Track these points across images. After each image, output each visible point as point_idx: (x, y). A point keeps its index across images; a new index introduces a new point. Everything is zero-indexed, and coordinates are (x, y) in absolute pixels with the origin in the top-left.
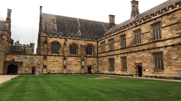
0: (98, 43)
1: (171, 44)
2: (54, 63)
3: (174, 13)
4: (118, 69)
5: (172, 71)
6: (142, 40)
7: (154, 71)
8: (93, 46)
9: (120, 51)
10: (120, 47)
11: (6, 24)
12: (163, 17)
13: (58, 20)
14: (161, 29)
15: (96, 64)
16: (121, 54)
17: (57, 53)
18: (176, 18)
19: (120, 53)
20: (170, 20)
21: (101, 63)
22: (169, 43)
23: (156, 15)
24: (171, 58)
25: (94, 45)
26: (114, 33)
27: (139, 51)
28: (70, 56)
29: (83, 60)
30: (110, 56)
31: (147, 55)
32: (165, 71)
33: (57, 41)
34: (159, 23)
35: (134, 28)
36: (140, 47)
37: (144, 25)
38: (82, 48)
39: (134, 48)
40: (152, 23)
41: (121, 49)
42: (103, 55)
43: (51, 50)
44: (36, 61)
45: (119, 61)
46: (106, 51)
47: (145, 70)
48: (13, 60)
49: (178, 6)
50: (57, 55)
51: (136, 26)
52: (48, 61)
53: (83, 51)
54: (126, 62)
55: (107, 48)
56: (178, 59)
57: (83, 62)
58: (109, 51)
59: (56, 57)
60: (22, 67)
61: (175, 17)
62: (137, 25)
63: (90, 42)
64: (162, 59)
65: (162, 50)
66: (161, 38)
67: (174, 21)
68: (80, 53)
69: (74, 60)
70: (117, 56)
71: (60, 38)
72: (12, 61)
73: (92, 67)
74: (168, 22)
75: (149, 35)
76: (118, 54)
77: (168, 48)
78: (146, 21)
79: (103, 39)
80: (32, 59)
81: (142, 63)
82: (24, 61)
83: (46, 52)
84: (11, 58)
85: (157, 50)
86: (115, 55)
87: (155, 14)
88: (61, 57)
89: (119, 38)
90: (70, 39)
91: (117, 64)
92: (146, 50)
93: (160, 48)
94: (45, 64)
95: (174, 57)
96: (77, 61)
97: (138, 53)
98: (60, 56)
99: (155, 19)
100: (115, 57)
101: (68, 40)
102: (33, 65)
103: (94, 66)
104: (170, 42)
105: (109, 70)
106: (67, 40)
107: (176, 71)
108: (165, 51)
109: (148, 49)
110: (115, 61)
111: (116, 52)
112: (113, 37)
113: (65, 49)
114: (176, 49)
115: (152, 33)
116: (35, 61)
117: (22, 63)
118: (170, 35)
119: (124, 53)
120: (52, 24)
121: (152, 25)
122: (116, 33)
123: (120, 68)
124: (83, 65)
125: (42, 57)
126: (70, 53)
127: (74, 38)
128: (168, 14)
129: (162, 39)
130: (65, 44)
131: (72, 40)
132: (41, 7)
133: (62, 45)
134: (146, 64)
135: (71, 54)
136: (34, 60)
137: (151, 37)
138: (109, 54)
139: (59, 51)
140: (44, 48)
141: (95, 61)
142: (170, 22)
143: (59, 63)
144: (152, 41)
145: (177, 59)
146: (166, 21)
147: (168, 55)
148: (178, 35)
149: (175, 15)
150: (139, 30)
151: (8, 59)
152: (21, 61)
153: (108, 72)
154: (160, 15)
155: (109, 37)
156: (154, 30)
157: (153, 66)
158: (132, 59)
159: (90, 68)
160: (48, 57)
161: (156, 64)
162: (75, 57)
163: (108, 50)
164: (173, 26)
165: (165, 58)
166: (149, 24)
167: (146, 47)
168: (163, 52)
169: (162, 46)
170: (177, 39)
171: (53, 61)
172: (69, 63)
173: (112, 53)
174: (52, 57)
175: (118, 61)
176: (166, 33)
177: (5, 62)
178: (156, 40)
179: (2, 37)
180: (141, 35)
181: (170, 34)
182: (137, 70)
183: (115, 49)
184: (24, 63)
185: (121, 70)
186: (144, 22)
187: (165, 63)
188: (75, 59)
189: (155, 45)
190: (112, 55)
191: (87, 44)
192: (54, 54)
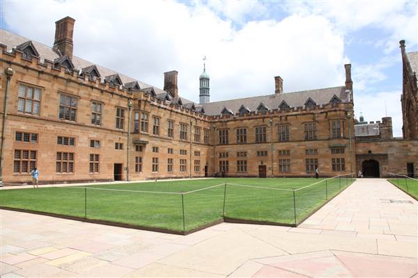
11: (347, 91)
44: (414, 152)
48: (370, 152)
60: (388, 164)
72: (367, 153)
80: (405, 148)
82: (389, 153)
84: (364, 149)
102: (410, 161)
116: (411, 152)
117: (386, 155)
132: (402, 42)
136: (409, 150)
151: (360, 151)
152: (384, 153)
177: (357, 156)
179: (346, 114)
184: (389, 156)
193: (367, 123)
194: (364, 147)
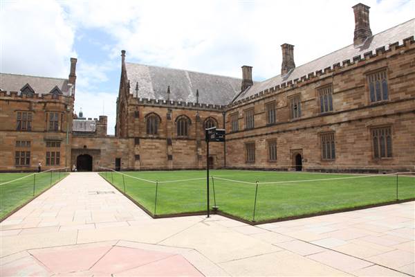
0: (224, 115)
1: (346, 119)
2: (151, 150)
3: (352, 73)
4: (262, 160)
5: (347, 161)
6: (303, 113)
7: (321, 161)
8: (216, 121)
9: (266, 129)
10: (265, 123)
11: (69, 84)
12: (336, 77)
13: (154, 74)
14: (333, 96)
15: (221, 153)
16: (267, 134)
17: (156, 133)
18: (354, 80)
19: (265, 133)
20: (345, 83)
21: (230, 150)
22: (343, 117)
23: (325, 73)
24: (346, 141)
25: (217, 118)
26: (255, 98)
27: (297, 130)
28: (177, 139)
29: (199, 145)
30: (247, 137)
31: (311, 136)
32: (338, 160)
33: (155, 112)
34: (330, 85)
35: (288, 92)
36: (298, 123)
37: (305, 87)
38: (199, 125)
39: (290, 125)
40: (319, 85)
41: (267, 126)
42: (235, 135)
43: (145, 128)
44: (122, 149)
45: (264, 146)
46: (240, 130)
47: (306, 161)
48: (85, 146)
49: (356, 62)
50: (155, 137)
51: (293, 89)
52: (142, 147)
53: (199, 130)
54: (276, 147)
55: (242, 125)
56: (357, 142)
57: (200, 149)
58: (246, 130)
59: (154, 140)
60: (100, 159)
61: (352, 78)
62: (294, 87)
63: (212, 114)
64: (333, 142)
65: (333, 128)
66: (332, 109)
67: (352, 85)
68: (195, 134)
69: (184, 146)
70: (260, 137)
71: (161, 107)
72: (83, 147)
73: (215, 157)
74: (343, 85)
75: (313, 105)
76: (261, 135)
77: (342, 125)
78: (309, 81)
79: (233, 109)
80: (115, 145)
81: (302, 149)
82: (102, 148)
83: (138, 133)
84: (81, 144)
85: (325, 129)
86: (256, 136)
87: (323, 71)
88: (162, 141)
89: (263, 108)
90: (176, 108)
91: (259, 151)
92: (309, 128)
93: (330, 125)
94: (137, 153)
95: (350, 140)
96: (190, 148)
97: (296, 132)
98: (160, 139)
99: (323, 79)
100: (256, 140)
101: (174, 110)
102: (118, 156)
103: (218, 156)
104: (346, 117)
105: (246, 162)
106: (171, 110)
107: (353, 160)
108: (338, 131)
109: (313, 127)
110: (256, 147)
111: (259, 132)
112: (252, 105)
113: (169, 127)
114: (354, 127)
115: (318, 102)
116: (119, 149)
117: (99, 151)
118: (345, 106)
119: (272, 133)
120: (144, 82)
121: (319, 89)
122: (258, 99)
123: (265, 157)
124: (201, 154)
125: (131, 141)
126: (176, 134)
127: (183, 107)
128: (343, 73)
129: (334, 111)
130: (169, 118)
131: (180, 110)
132: (123, 52)
133: (164, 120)
134: (309, 151)
135: (179, 135)
136: (118, 147)
137: (317, 107)
138: (245, 134)
139: (159, 130)
140: (135, 125)
141: (220, 146)
142: (346, 85)
143: (159, 151)
144: (317, 114)
145: (354, 143)
146: (339, 83)
147: (342, 136)
148: (357, 107)
149: (352, 75)
150: (298, 96)
151: (76, 146)
152: (97, 148)
153: (244, 166)
154: (331, 74)
155: (245, 105)
156: (321, 97)
157: (319, 153)
158: (285, 142)
159: (210, 160)
160: (141, 141)
161: (324, 151)
162: (186, 141)
163: (243, 127)
164: (350, 92)
165: (338, 140)
166: (314, 86)
167: (309, 124)
168: (335, 131)
169: (334, 122)
170: (356, 112)
171: (150, 147)
172: (176, 151)
173: (250, 133)
174: (147, 140)
175: (262, 146)
176: (339, 102)
177: (73, 150)
178: (325, 112)
179: (66, 107)
180: (301, 104)
181: (345, 103)
182: (294, 160)
183: (258, 126)
184: (102, 151)
185: (268, 161)
186: (306, 82)
187: (337, 149)
188: (185, 144)
189: (322, 121)
190: (252, 136)
191: (206, 117)
192: (150, 136)
193: (85, 119)
194: (80, 142)
